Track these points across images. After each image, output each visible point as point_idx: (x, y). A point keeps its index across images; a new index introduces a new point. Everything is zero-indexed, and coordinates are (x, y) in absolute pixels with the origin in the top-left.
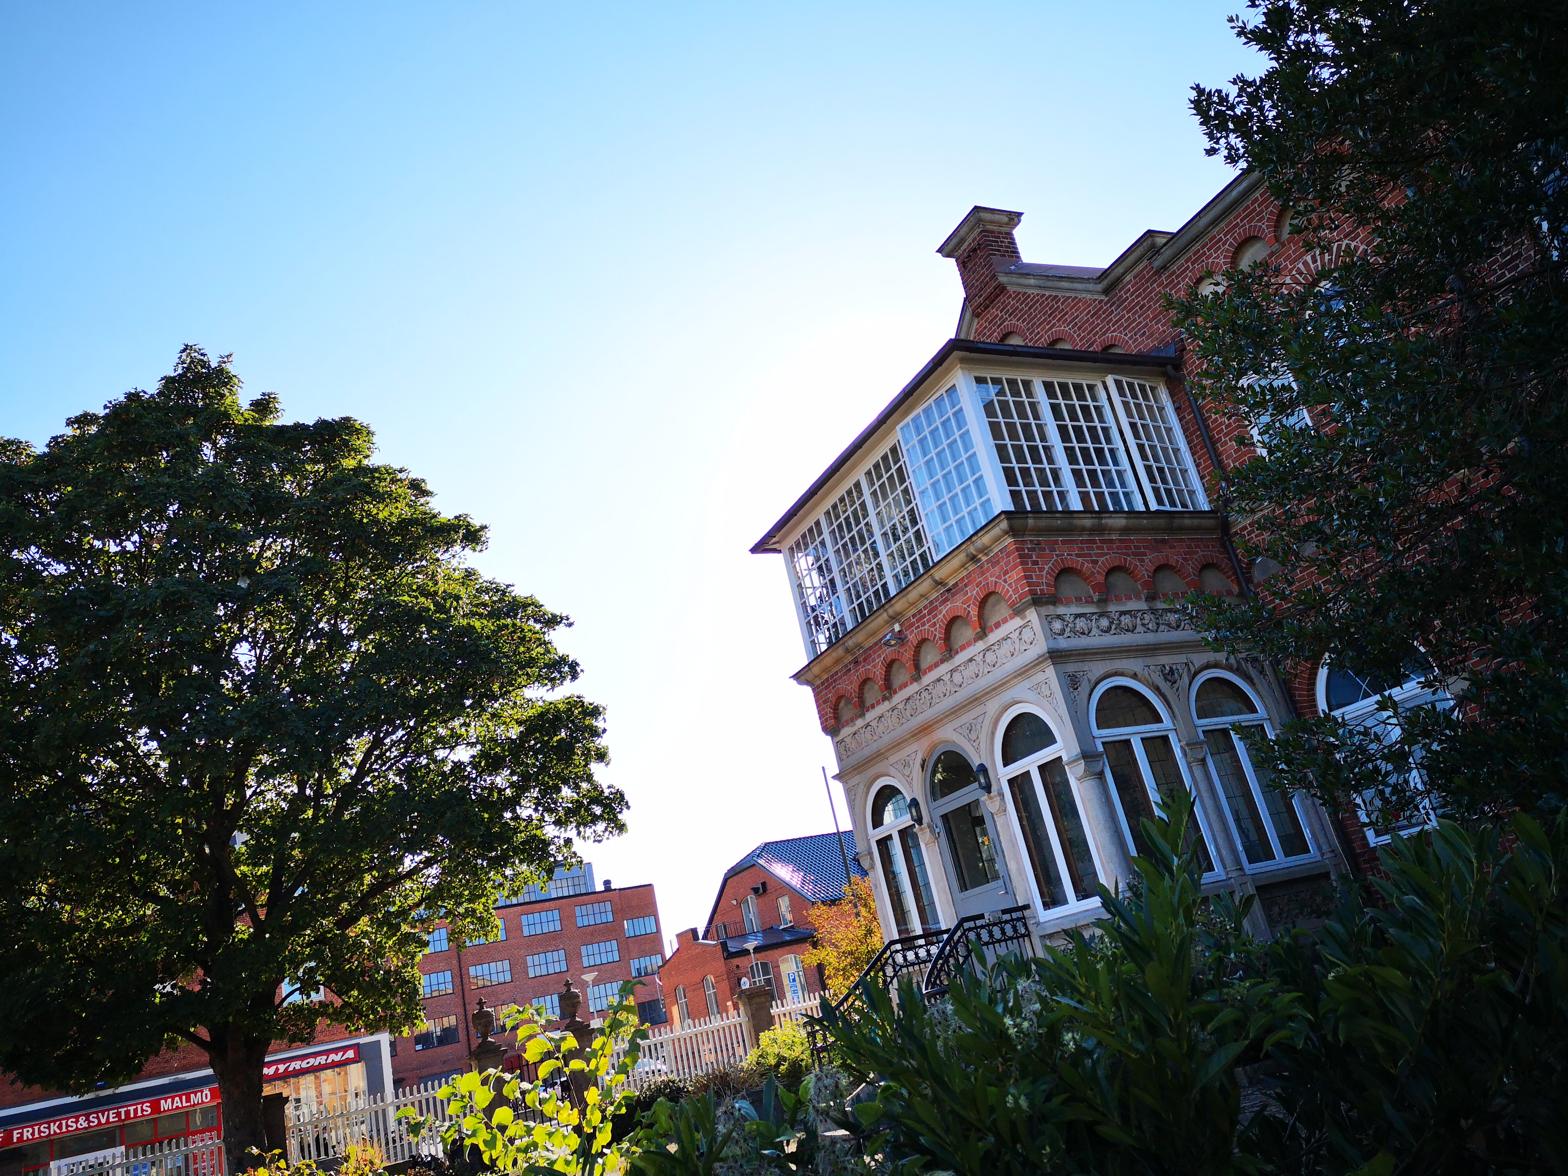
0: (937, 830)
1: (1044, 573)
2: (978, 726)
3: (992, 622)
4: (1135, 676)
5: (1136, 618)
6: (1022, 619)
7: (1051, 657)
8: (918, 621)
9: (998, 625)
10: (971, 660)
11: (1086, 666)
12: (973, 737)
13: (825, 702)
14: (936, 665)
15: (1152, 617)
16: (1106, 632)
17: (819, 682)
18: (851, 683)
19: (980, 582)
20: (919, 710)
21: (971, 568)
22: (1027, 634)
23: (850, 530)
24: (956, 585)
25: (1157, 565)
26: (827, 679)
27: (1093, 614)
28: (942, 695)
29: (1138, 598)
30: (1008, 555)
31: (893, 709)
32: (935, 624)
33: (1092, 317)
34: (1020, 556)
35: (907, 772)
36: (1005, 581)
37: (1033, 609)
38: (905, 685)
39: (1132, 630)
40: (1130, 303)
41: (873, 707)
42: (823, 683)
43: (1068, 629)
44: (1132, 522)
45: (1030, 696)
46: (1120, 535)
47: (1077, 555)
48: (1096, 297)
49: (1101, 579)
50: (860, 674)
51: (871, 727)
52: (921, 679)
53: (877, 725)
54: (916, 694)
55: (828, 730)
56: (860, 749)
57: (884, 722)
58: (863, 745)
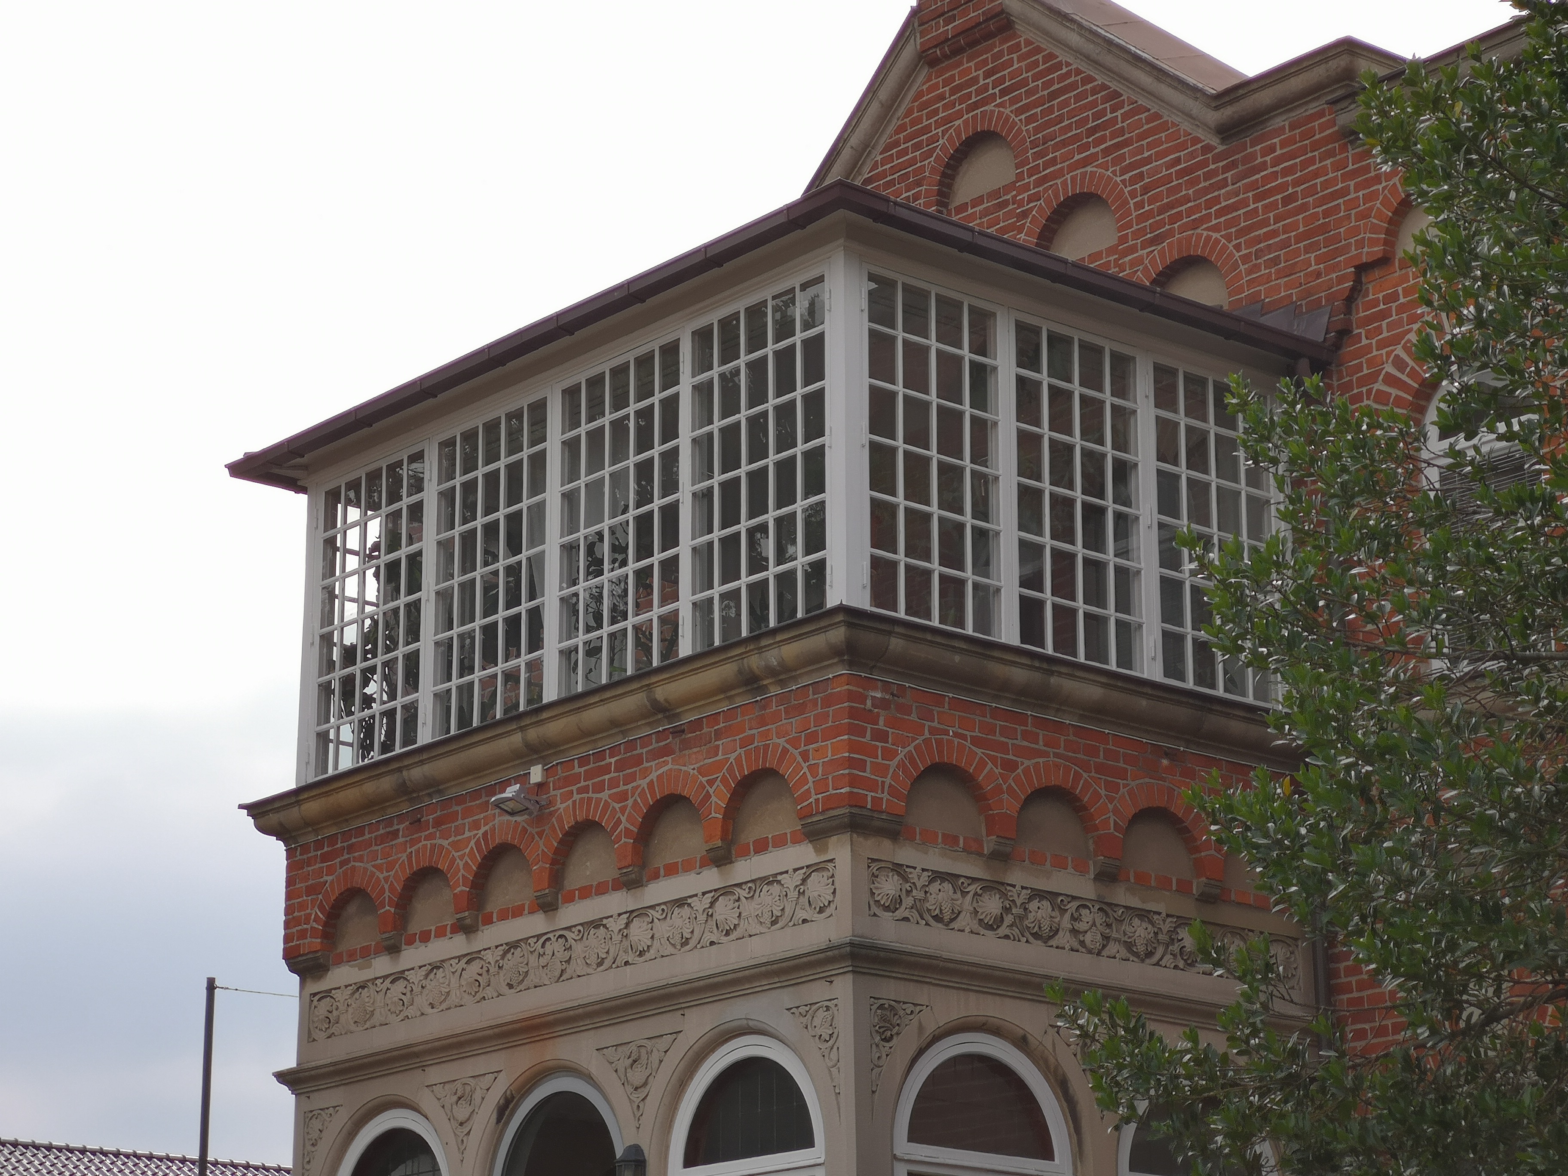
1: (893, 764)
2: (655, 1057)
3: (751, 834)
4: (1022, 1043)
5: (1063, 911)
6: (818, 851)
7: (853, 956)
8: (589, 775)
9: (761, 847)
10: (681, 903)
11: (922, 994)
12: (637, 1076)
13: (311, 890)
14: (601, 889)
15: (1100, 919)
16: (990, 927)
17: (312, 838)
18: (390, 866)
19: (750, 740)
20: (532, 979)
21: (739, 702)
22: (817, 886)
23: (491, 507)
24: (697, 724)
25: (1143, 804)
26: (332, 839)
27: (974, 880)
28: (593, 960)
29: (1081, 868)
30: (828, 702)
31: (471, 956)
32: (622, 797)
33: (1181, 174)
34: (853, 713)
35: (462, 1112)
36: (806, 758)
37: (846, 837)
38: (517, 912)
39: (1045, 936)
40: (1266, 179)
41: (425, 937)
42: (319, 845)
43: (908, 901)
44: (1118, 698)
45: (784, 1024)
46: (1082, 718)
47: (976, 741)
48: (1200, 133)
49: (1009, 805)
50: (418, 851)
51: (406, 982)
52: (557, 909)
53: (424, 983)
54: (535, 940)
55: (300, 959)
56: (366, 1027)
57: (441, 981)
58: (376, 1020)
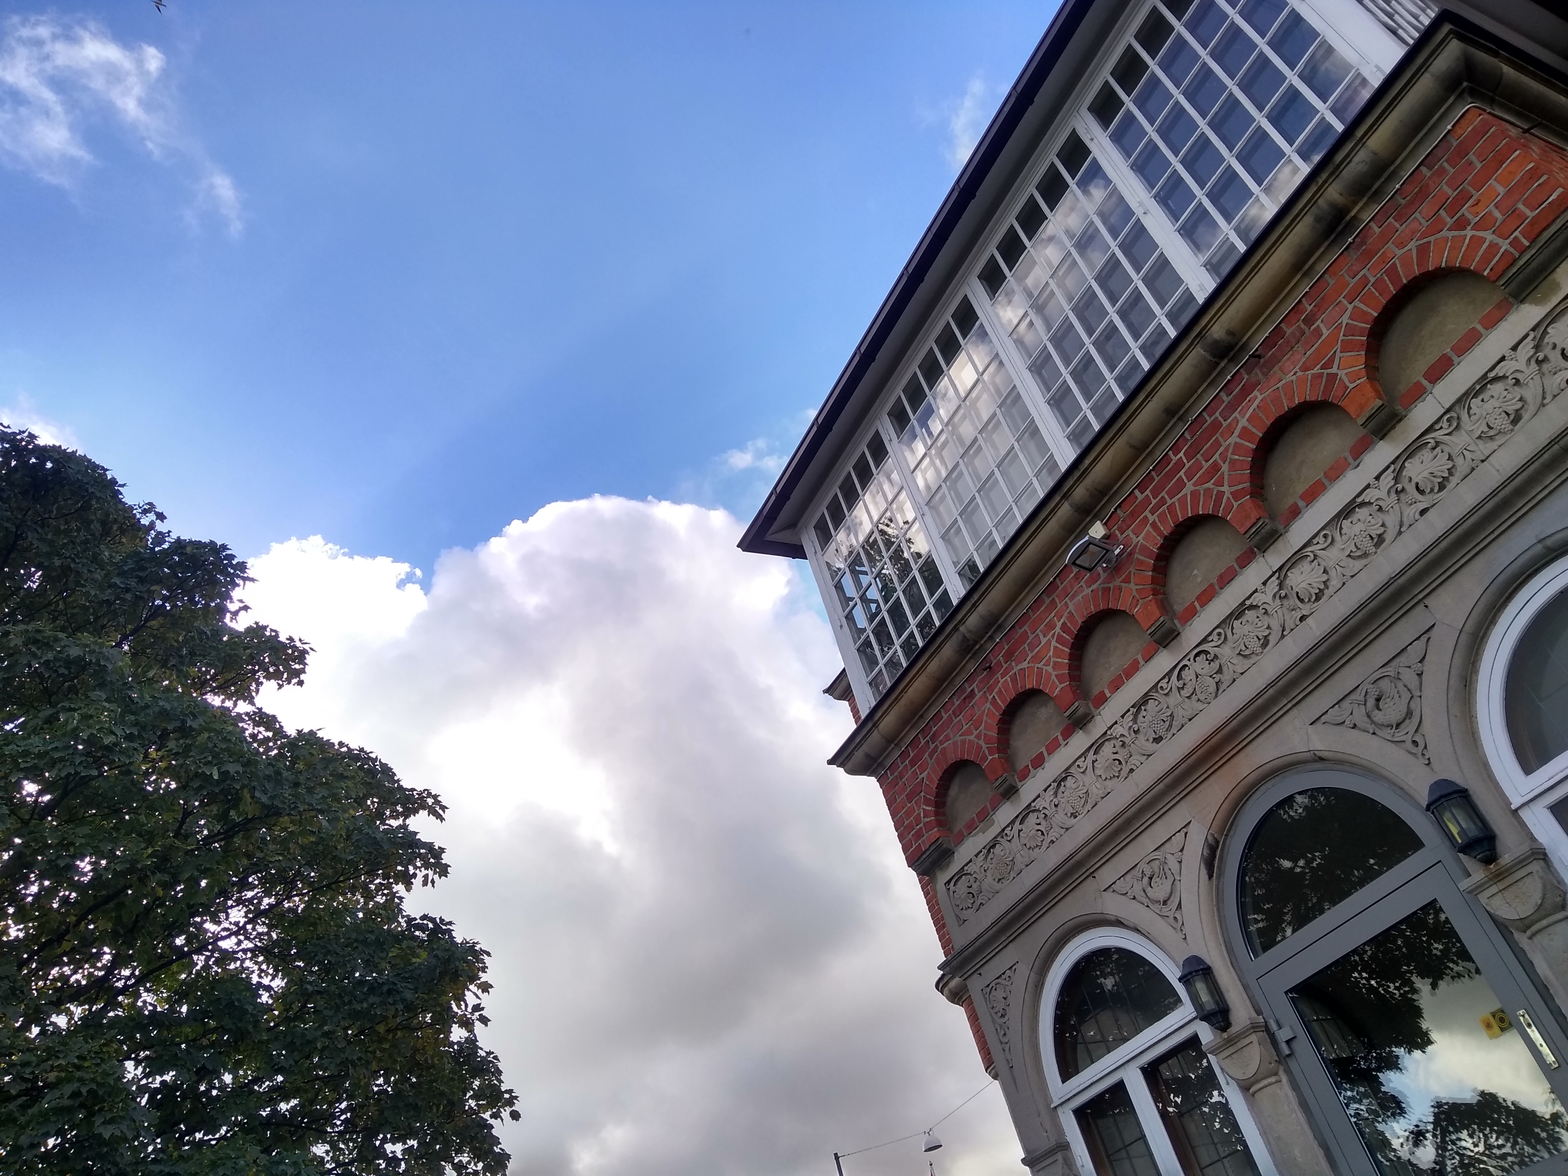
0: (1283, 1035)
3: (1418, 368)
6: (1540, 301)
8: (1158, 489)
9: (1441, 370)
10: (1348, 511)
14: (1226, 579)
17: (897, 754)
18: (978, 723)
19: (1363, 283)
20: (1182, 715)
21: (1324, 264)
24: (1269, 342)
26: (914, 743)
28: (1255, 645)
30: (1460, 153)
31: (1096, 747)
36: (1463, 225)
38: (1132, 670)
41: (1039, 762)
42: (904, 755)
50: (1000, 691)
51: (1035, 814)
52: (1179, 634)
53: (1056, 801)
54: (1166, 680)
55: (924, 856)
56: (1011, 878)
57: (1074, 786)
58: (1019, 865)
